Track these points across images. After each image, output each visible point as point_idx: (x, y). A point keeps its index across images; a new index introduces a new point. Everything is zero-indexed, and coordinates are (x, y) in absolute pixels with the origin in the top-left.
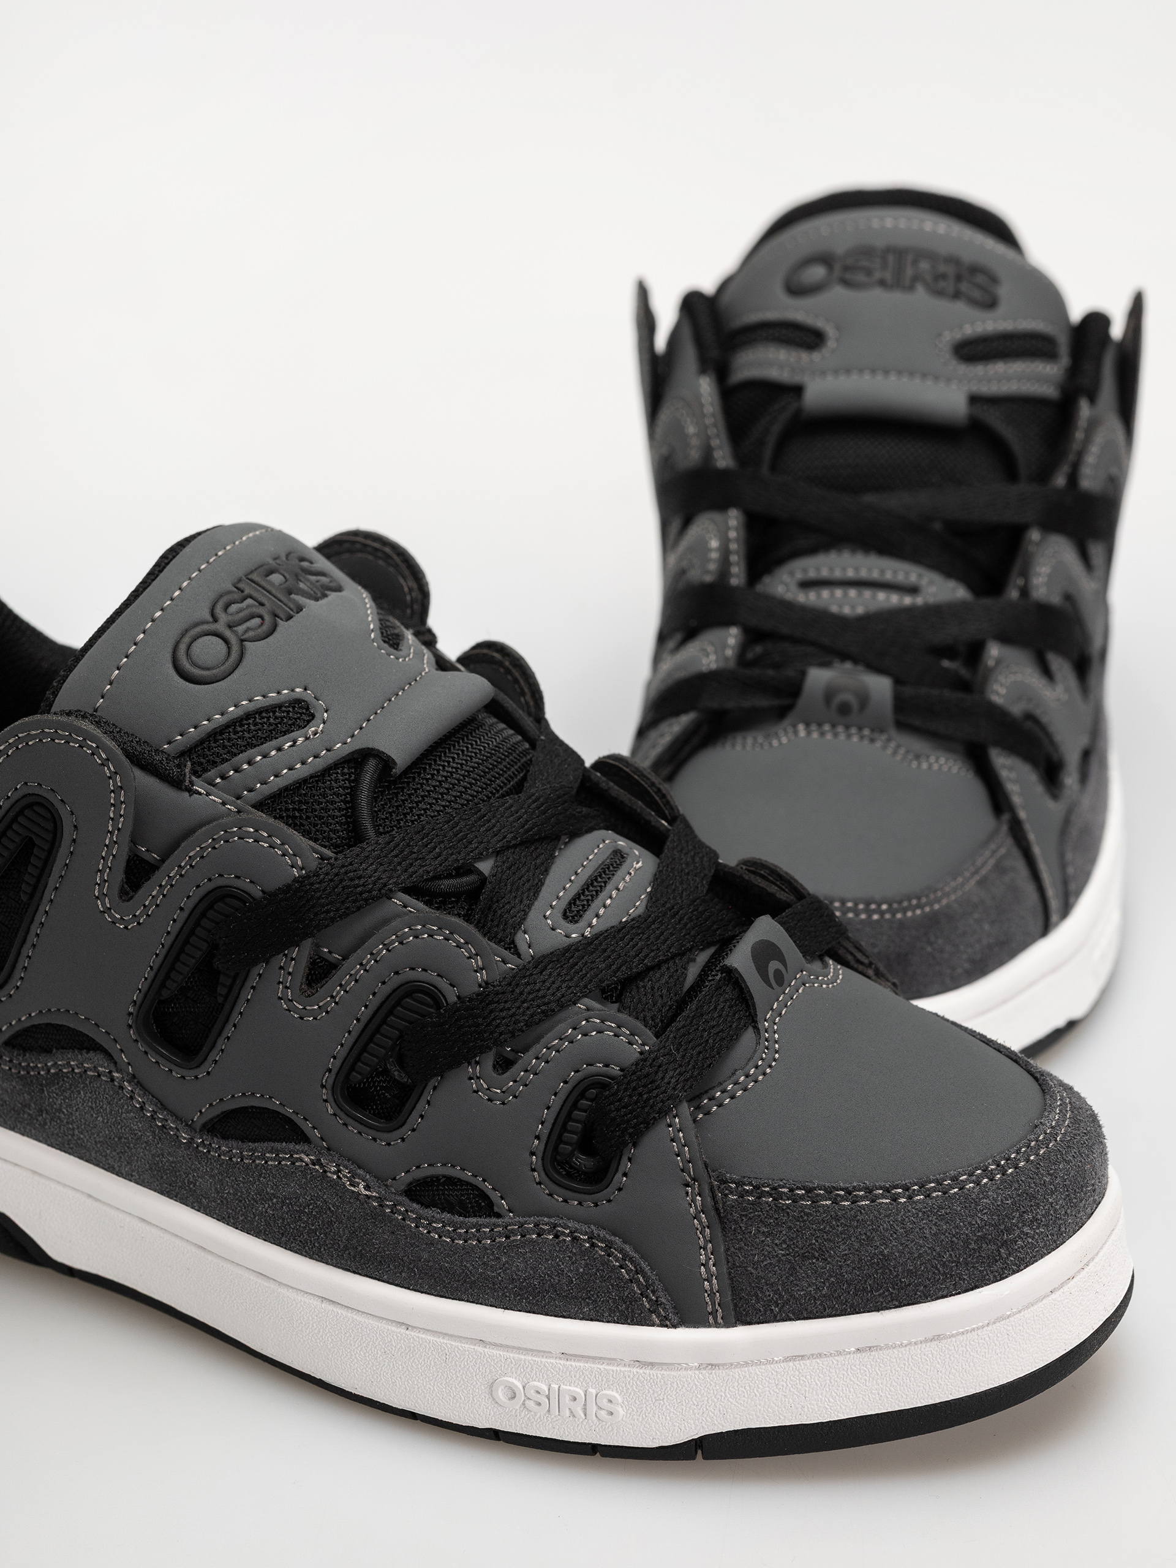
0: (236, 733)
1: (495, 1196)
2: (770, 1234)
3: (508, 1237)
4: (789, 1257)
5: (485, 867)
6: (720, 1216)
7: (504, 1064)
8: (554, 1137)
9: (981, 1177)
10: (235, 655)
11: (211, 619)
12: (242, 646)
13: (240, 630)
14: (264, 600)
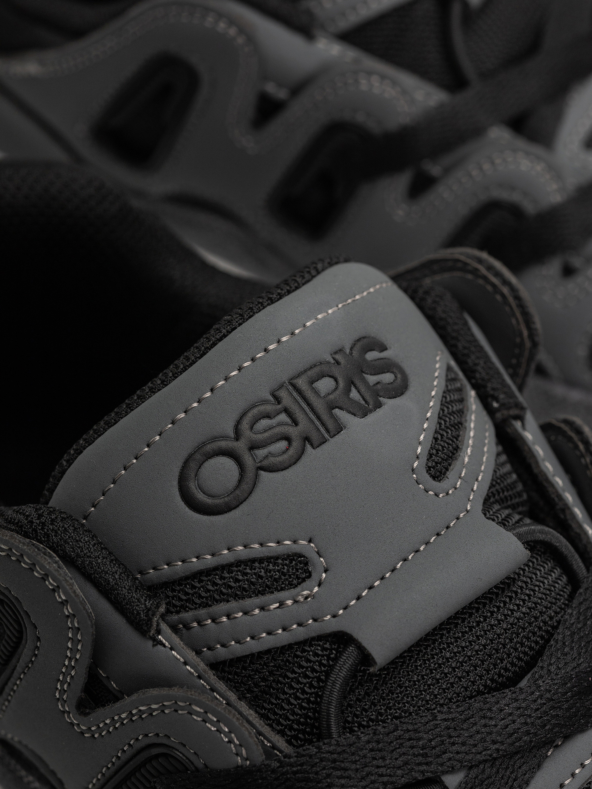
0: (222, 578)
5: (453, 781)
10: (245, 487)
11: (232, 435)
12: (257, 476)
13: (261, 453)
14: (300, 416)
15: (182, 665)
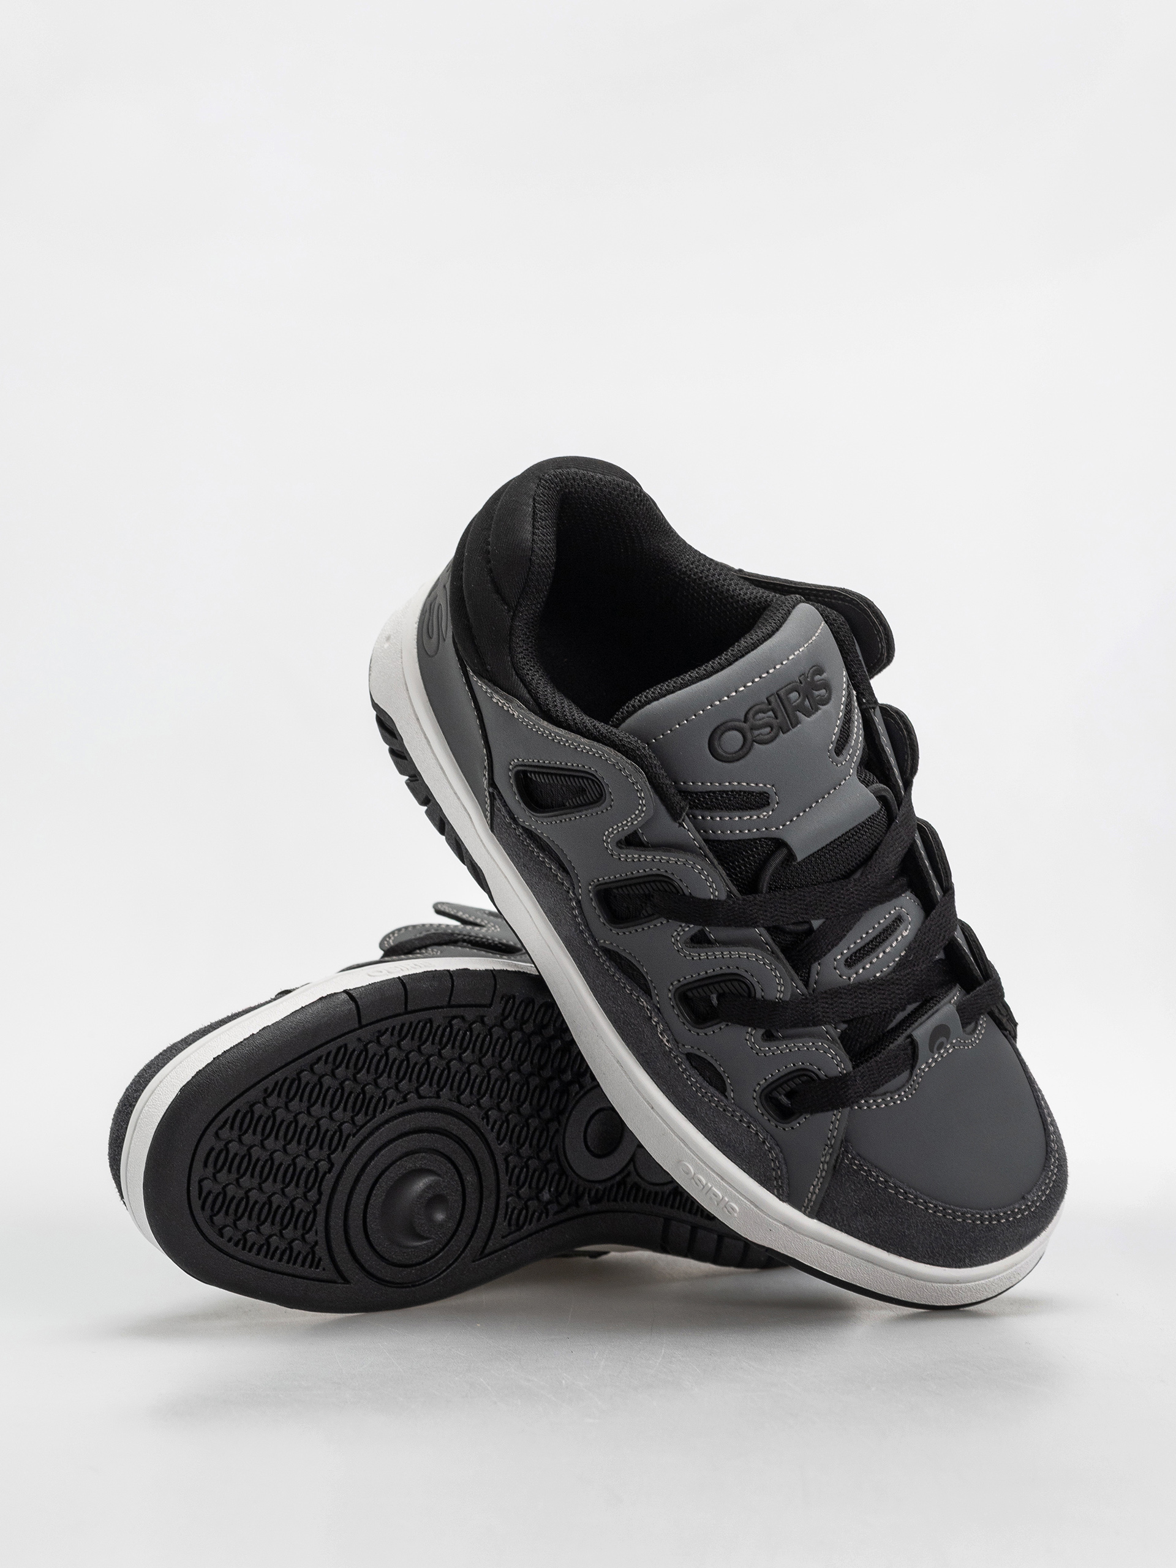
1: (729, 1088)
2: (855, 1191)
3: (724, 1110)
4: (858, 1207)
5: (816, 924)
6: (836, 1169)
7: (769, 1037)
8: (774, 1086)
9: (978, 1219)
10: (745, 750)
11: (743, 720)
12: (752, 745)
13: (756, 732)
14: (779, 715)
15: (692, 840)
